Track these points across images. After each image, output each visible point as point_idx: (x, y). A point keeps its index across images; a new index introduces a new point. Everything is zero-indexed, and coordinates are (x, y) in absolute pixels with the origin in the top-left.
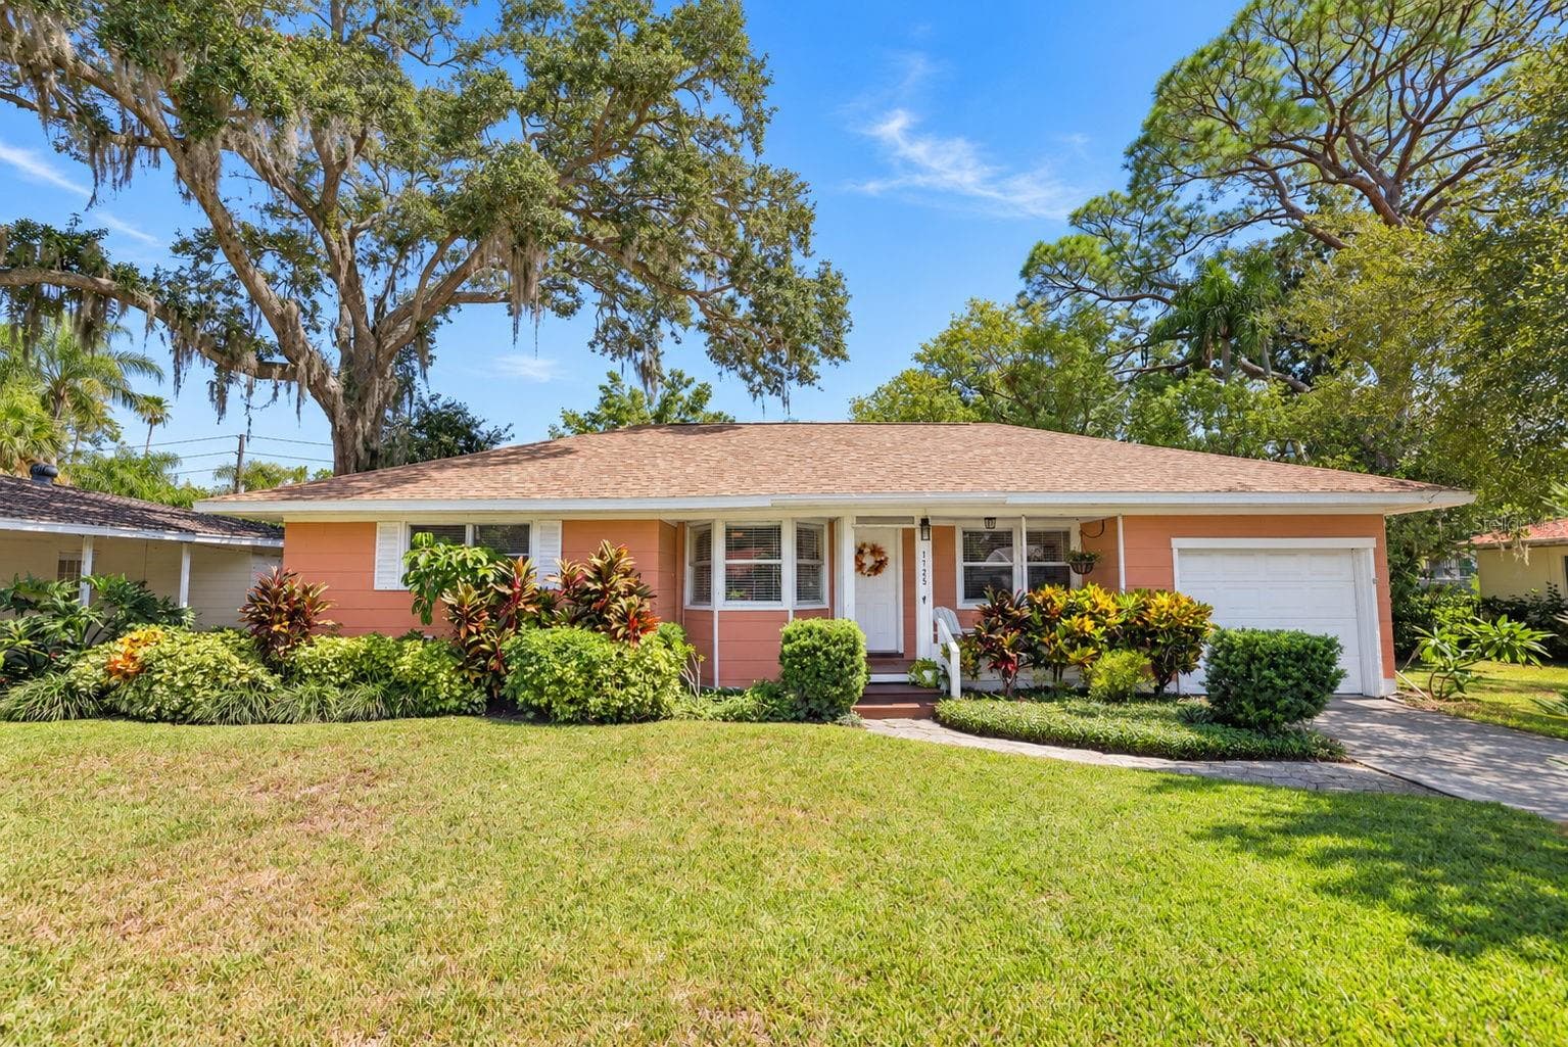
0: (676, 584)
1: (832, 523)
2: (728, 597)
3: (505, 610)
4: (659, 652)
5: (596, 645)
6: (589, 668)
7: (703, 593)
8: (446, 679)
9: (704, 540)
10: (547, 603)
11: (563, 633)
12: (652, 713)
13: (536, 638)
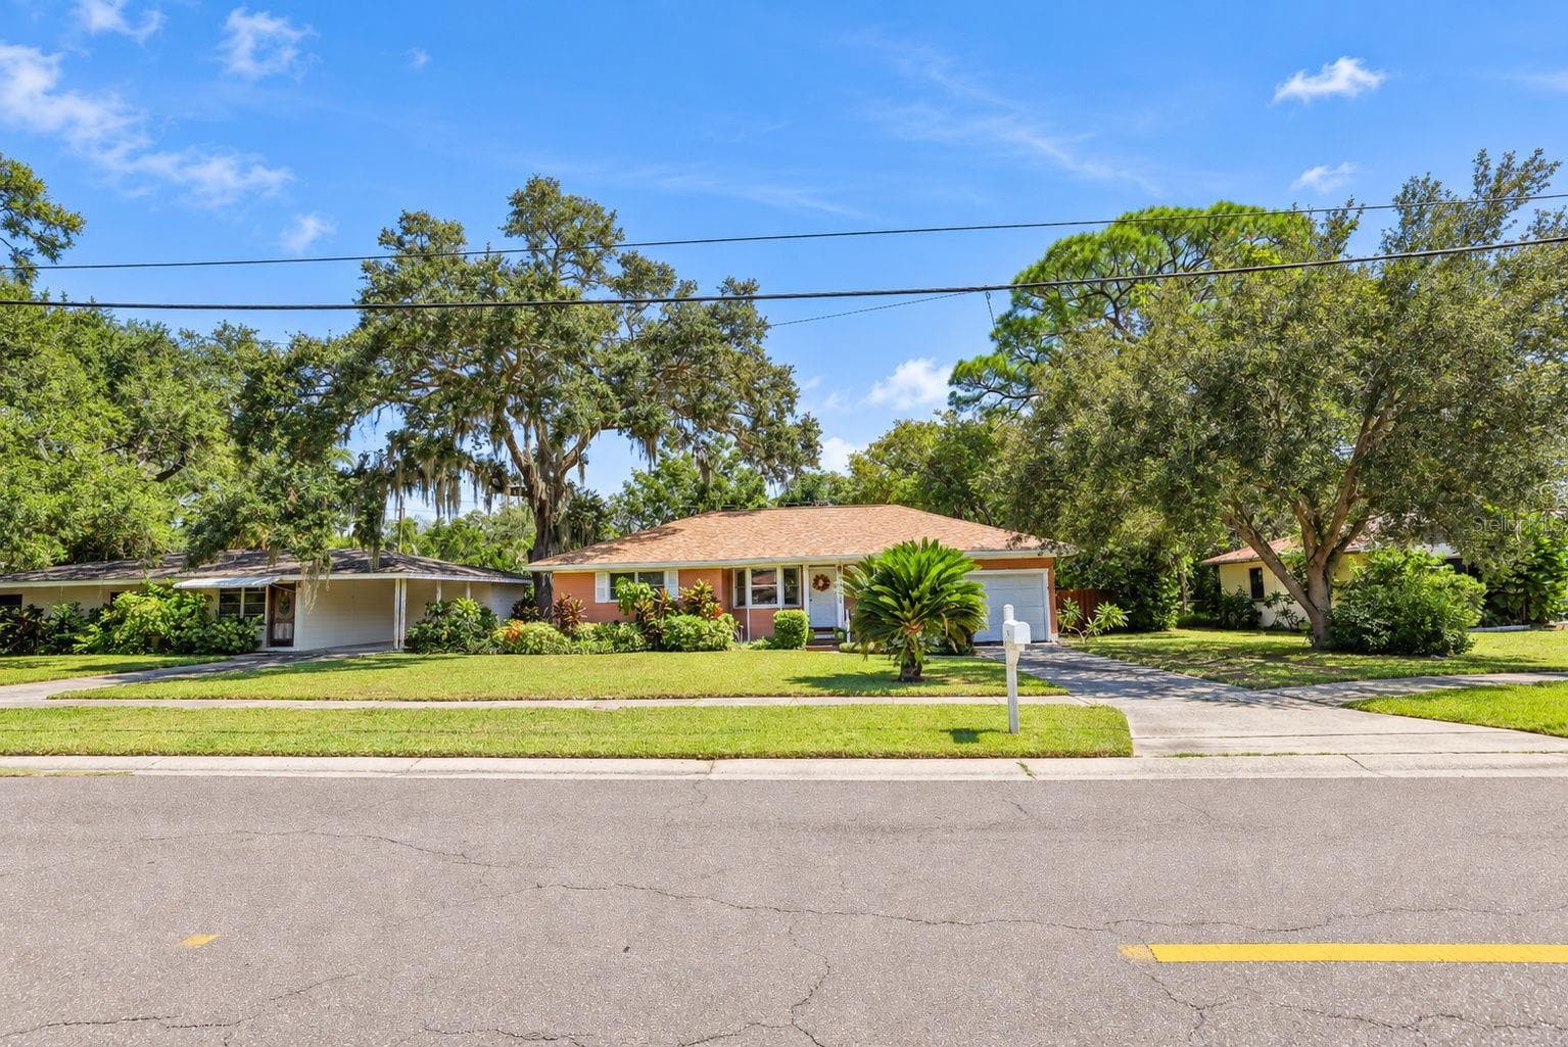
0: (728, 594)
1: (802, 566)
2: (754, 602)
3: (660, 609)
4: (723, 624)
5: (697, 620)
6: (698, 631)
7: (742, 602)
8: (638, 639)
9: (741, 574)
10: (675, 606)
11: (685, 618)
12: (721, 647)
13: (675, 620)
